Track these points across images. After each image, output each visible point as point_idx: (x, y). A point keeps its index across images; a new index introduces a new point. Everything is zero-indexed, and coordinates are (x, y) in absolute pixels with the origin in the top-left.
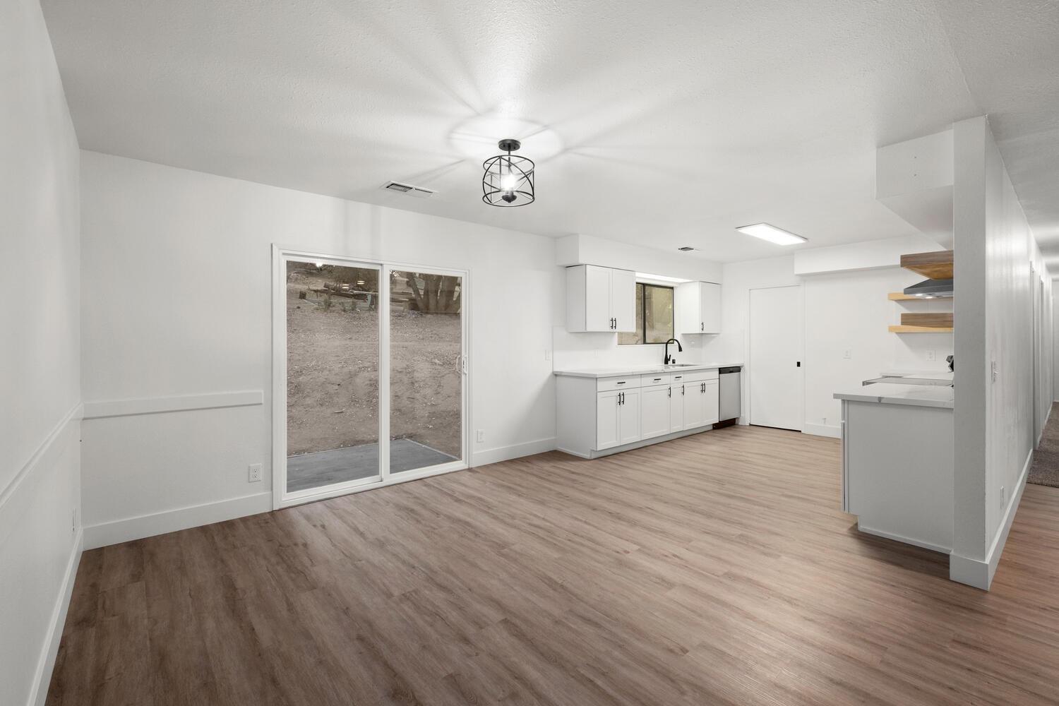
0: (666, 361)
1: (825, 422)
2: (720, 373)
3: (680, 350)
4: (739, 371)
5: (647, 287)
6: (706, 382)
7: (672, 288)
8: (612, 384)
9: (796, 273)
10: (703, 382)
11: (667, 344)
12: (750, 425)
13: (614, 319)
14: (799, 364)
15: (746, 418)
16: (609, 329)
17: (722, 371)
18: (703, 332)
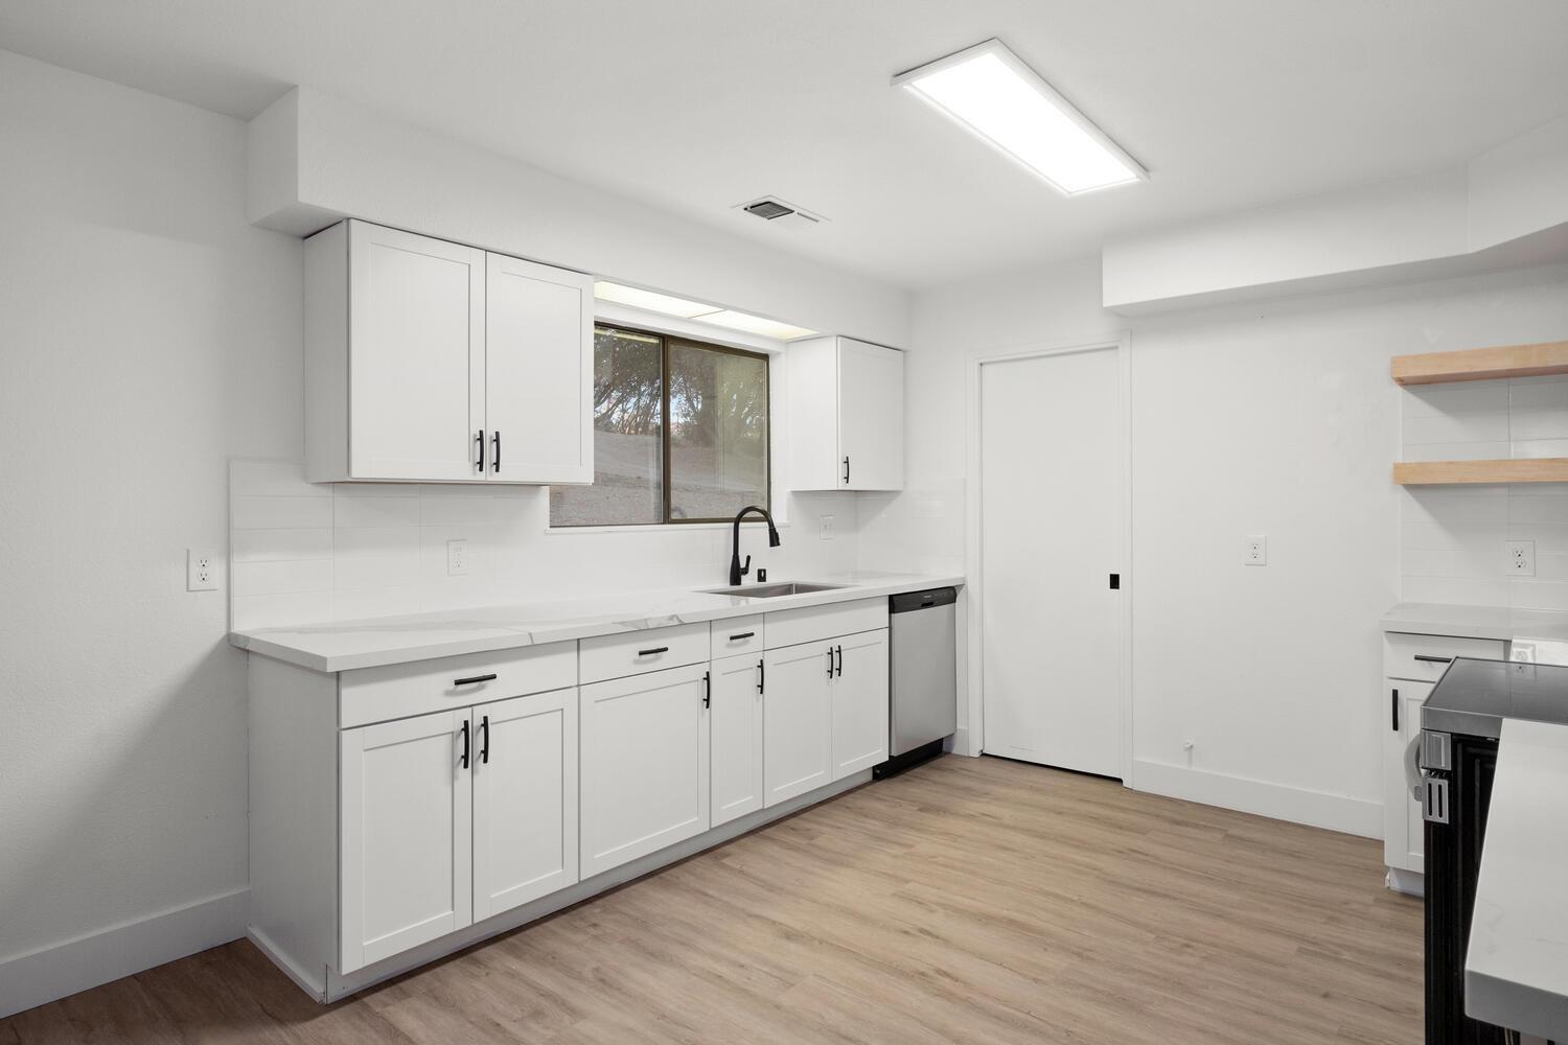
0: (736, 574)
1: (1190, 760)
2: (893, 609)
3: (774, 540)
4: (953, 600)
5: (672, 348)
6: (844, 643)
7: (765, 357)
8: (434, 689)
9: (1108, 302)
10: (835, 645)
11: (737, 521)
12: (984, 755)
13: (489, 435)
14: (1115, 581)
15: (972, 739)
16: (465, 471)
17: (897, 603)
18: (851, 486)
